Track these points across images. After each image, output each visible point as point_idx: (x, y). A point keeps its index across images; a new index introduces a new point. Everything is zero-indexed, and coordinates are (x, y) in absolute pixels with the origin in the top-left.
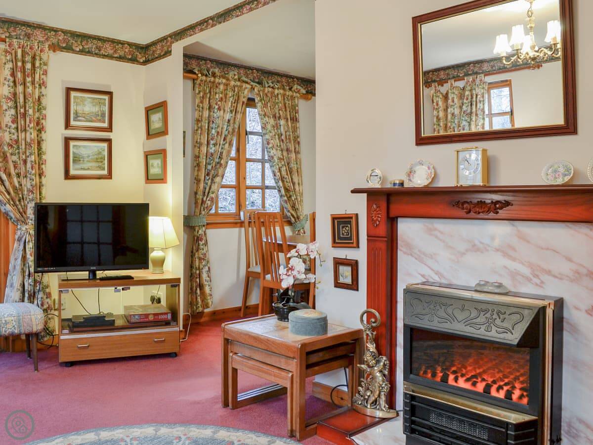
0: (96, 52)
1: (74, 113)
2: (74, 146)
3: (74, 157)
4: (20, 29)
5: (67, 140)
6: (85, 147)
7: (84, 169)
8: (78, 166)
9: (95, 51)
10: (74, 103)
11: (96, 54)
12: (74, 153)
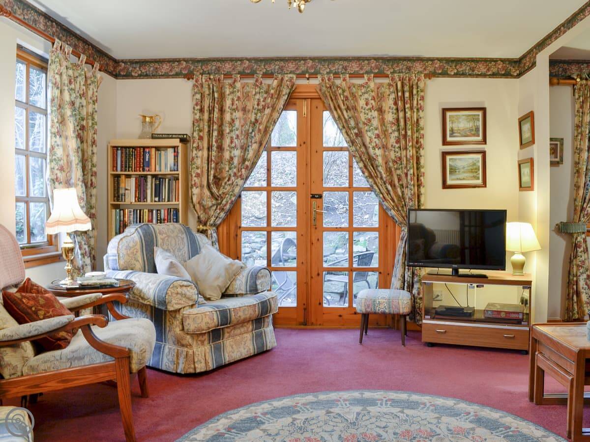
0: (470, 73)
1: (450, 130)
2: (450, 159)
3: (451, 169)
4: (402, 64)
5: (444, 154)
6: (460, 159)
7: (460, 179)
8: (453, 177)
9: (468, 72)
10: (450, 121)
11: (470, 75)
12: (450, 166)
